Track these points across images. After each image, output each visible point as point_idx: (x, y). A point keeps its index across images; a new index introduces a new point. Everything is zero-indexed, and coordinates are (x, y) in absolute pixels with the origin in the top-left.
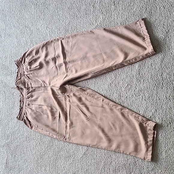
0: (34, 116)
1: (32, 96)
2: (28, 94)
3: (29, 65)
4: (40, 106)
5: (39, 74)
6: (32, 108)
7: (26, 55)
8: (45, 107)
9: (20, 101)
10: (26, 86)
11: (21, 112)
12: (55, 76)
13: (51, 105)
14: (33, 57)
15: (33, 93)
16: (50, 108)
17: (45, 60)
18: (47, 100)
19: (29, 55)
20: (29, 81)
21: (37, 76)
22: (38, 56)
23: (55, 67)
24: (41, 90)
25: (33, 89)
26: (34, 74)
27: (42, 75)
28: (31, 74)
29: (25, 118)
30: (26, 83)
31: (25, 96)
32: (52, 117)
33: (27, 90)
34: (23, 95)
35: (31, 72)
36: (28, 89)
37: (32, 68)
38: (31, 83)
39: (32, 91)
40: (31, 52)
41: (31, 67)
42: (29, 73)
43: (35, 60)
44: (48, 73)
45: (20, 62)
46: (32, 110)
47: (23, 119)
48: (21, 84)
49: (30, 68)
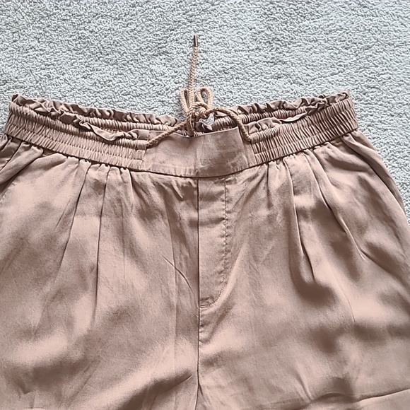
0: (36, 236)
1: (147, 214)
2: (159, 187)
3: (319, 203)
4: (91, 277)
5: (265, 273)
6: (84, 214)
7: (375, 182)
8: (84, 315)
9: (119, 116)
10: (204, 188)
11: (59, 123)
12: (251, 389)
13: (96, 361)
14: (361, 229)
15: (162, 225)
16: (77, 355)
17: (341, 330)
18: (124, 334)
19: (374, 201)
20: (230, 207)
21: (256, 260)
22: (364, 263)
23: (303, 395)
24: (180, 291)
25: (187, 230)
26: (270, 237)
27: (260, 298)
28: (270, 219)
29: (23, 158)
30: (222, 188)
31: (149, 160)
32: (26, 374)
33: (183, 188)
34: (154, 145)
35: (279, 219)
36: (191, 195)
37: (303, 223)
38: (219, 220)
39: (173, 218)
40: (387, 220)
41: (306, 217)
42: (276, 201)
43: (342, 250)
44: (269, 339)
45: (340, 130)
46: (70, 213)
47: (14, 139)
48: (221, 155)
49: (301, 213)
